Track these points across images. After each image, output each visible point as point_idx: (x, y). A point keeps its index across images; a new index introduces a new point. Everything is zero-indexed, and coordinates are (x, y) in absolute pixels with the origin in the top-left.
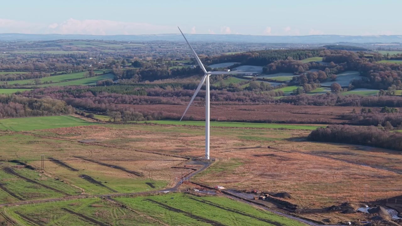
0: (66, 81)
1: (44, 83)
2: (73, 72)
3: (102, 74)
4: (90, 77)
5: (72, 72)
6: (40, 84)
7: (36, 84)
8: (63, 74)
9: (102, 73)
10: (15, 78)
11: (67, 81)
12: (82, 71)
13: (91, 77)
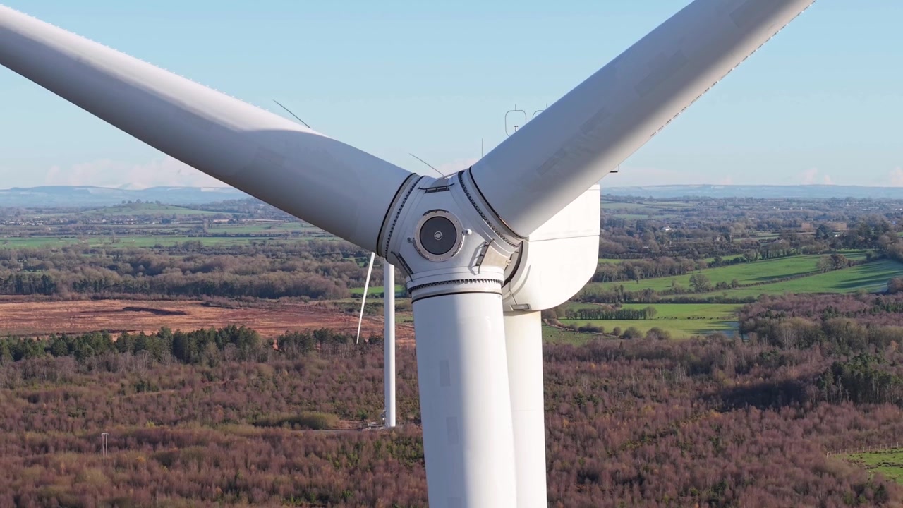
0: (773, 282)
1: (718, 287)
2: (763, 256)
3: (863, 262)
4: (832, 270)
5: (761, 257)
6: (708, 290)
7: (698, 291)
8: (736, 261)
9: (864, 258)
10: (616, 274)
11: (776, 282)
12: (789, 254)
13: (835, 269)
